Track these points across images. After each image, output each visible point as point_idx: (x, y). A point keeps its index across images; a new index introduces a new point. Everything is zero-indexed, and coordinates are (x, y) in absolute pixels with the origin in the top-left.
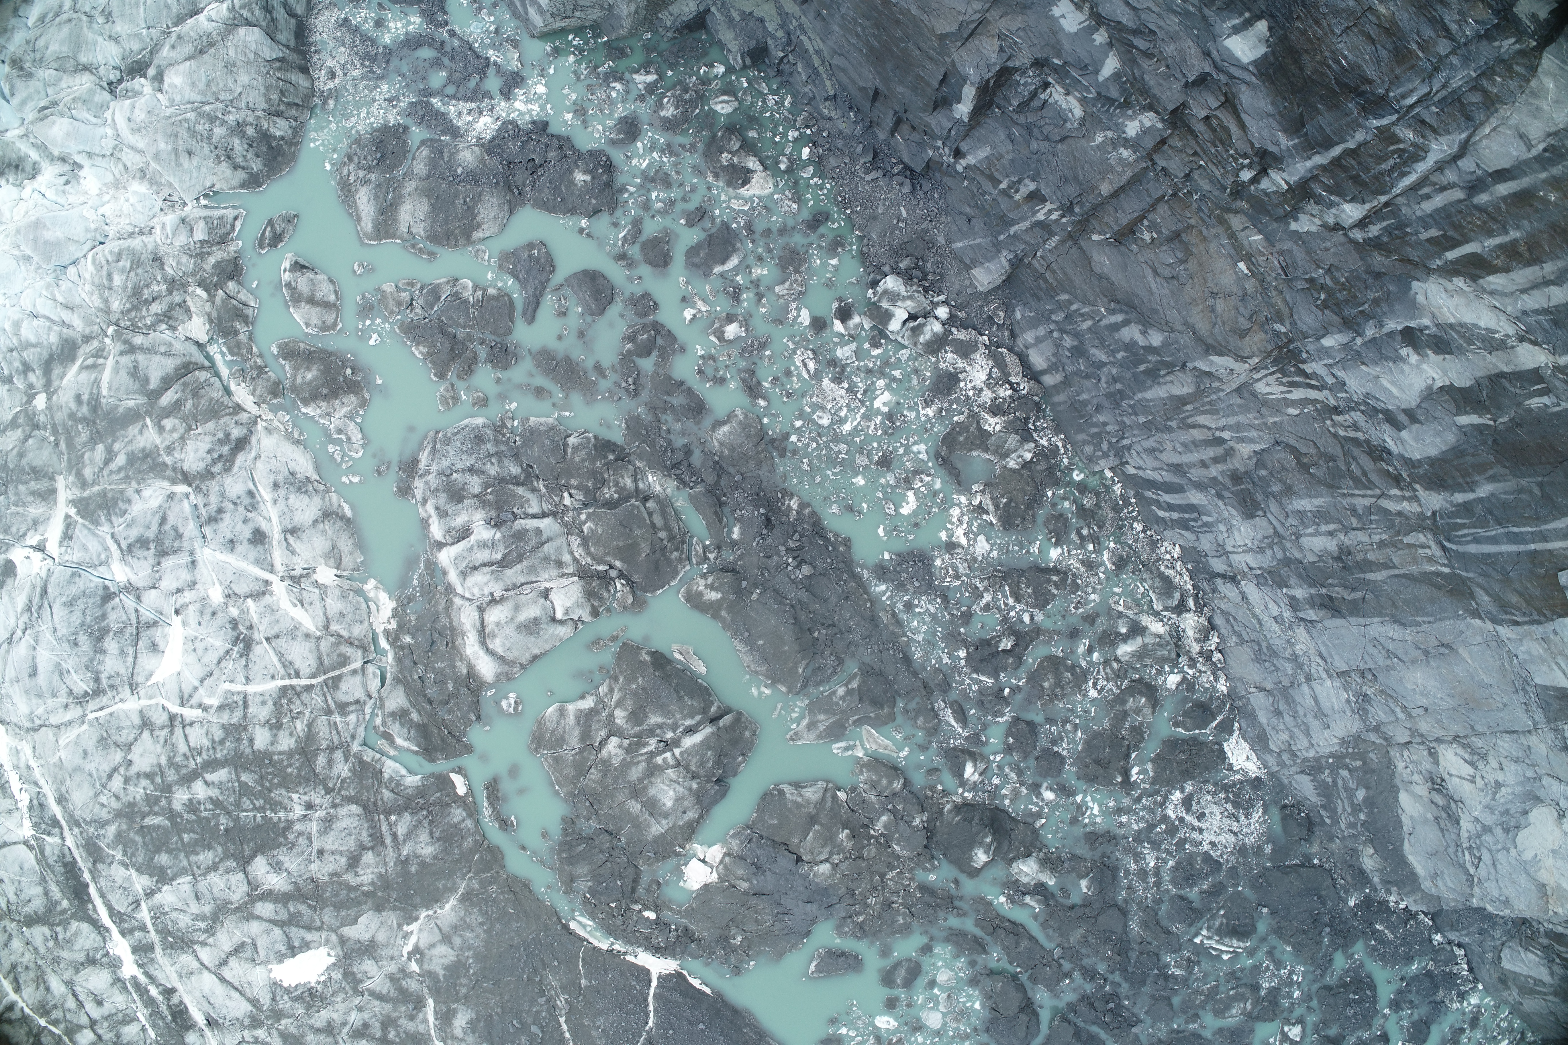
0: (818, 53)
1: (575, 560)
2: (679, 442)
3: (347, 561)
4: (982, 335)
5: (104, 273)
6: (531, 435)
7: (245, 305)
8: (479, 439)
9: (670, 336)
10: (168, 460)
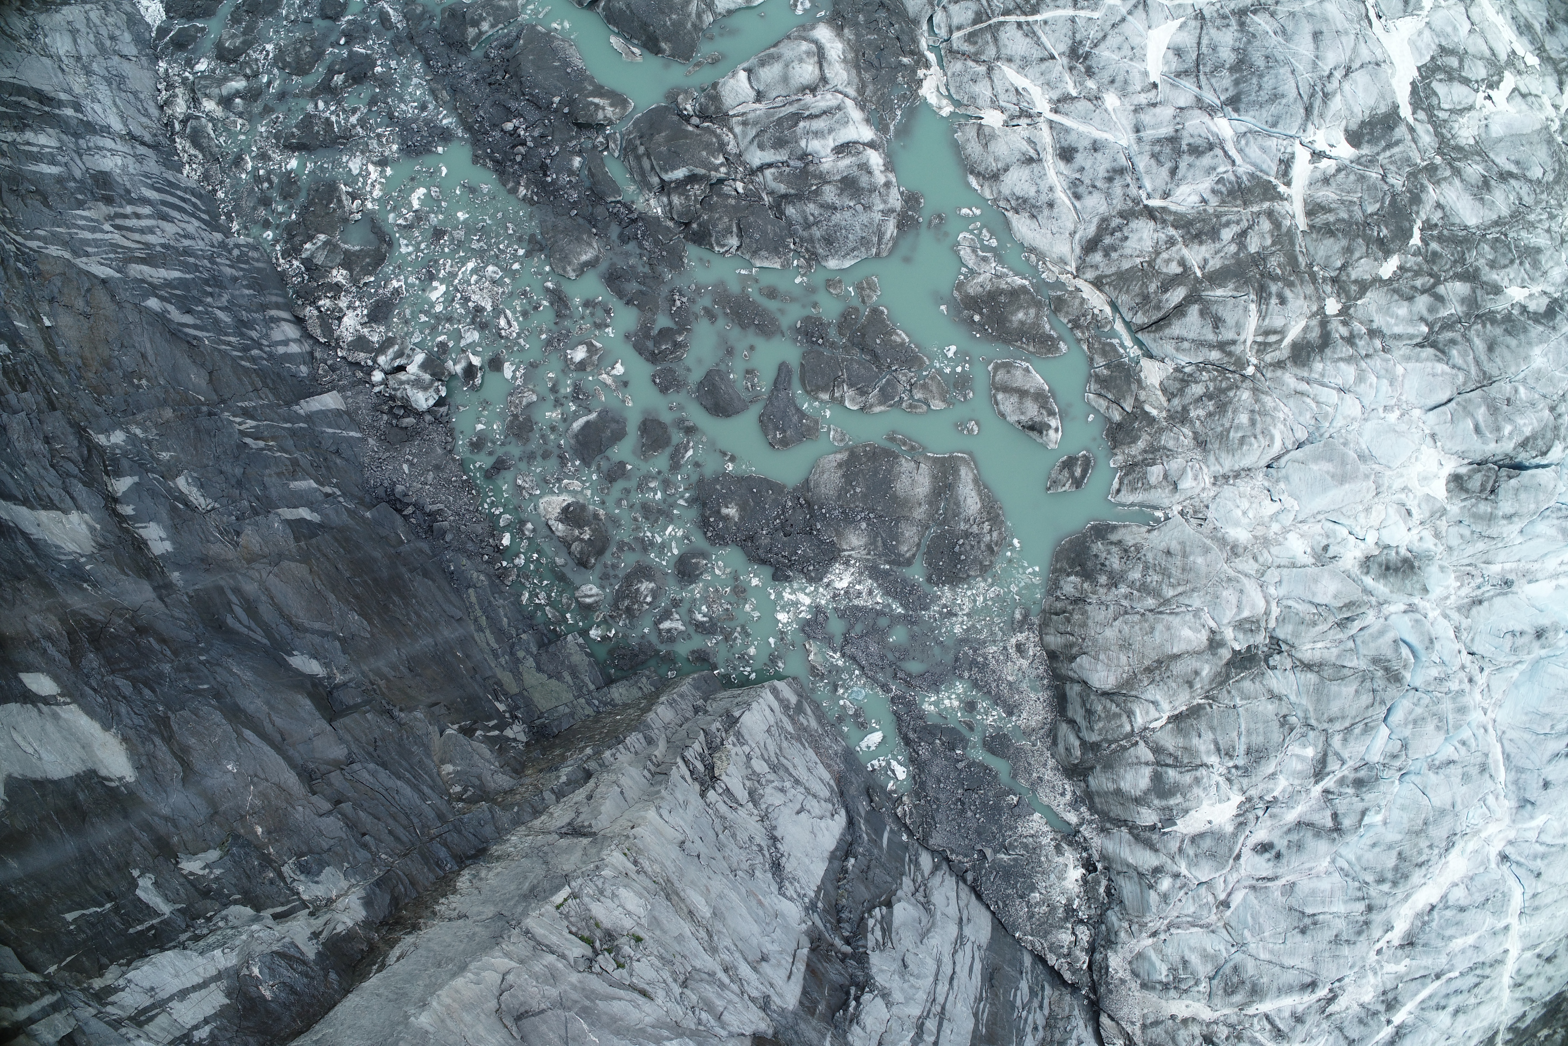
0: (480, 629)
1: (731, 130)
2: (631, 246)
3: (971, 132)
4: (343, 358)
5: (1259, 426)
6: (776, 248)
7: (1100, 395)
8: (828, 240)
9: (639, 349)
10: (1172, 231)
